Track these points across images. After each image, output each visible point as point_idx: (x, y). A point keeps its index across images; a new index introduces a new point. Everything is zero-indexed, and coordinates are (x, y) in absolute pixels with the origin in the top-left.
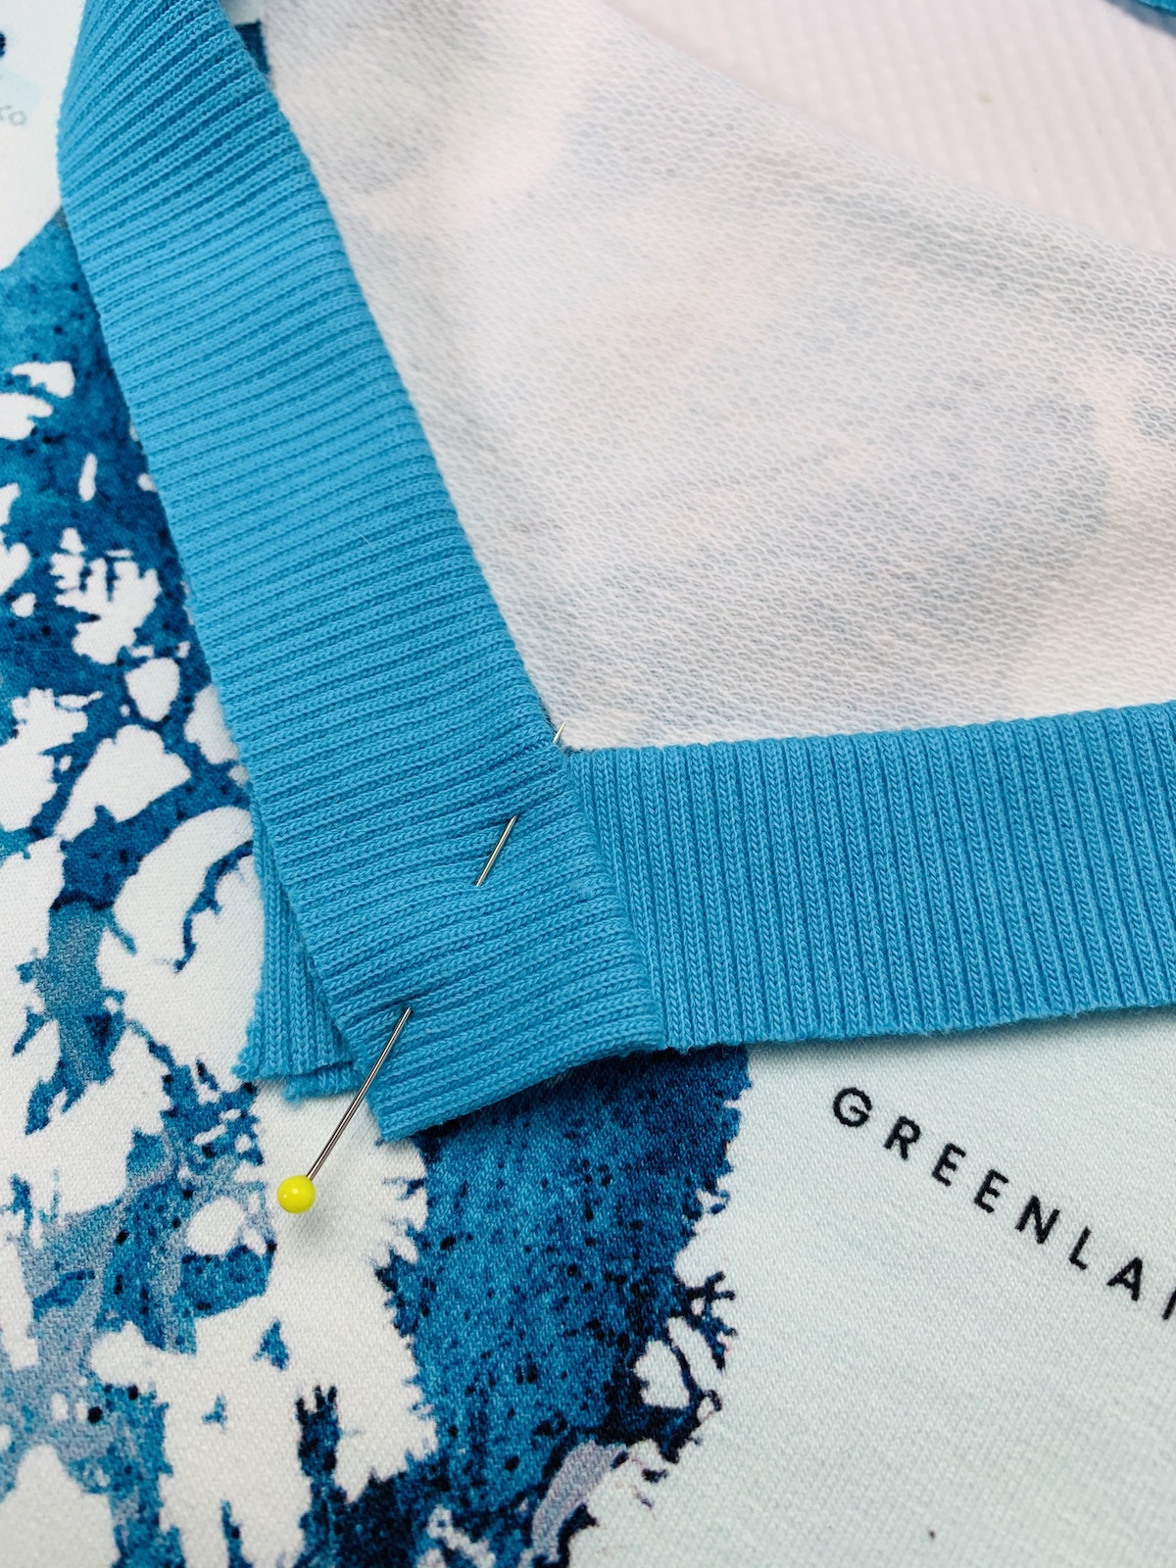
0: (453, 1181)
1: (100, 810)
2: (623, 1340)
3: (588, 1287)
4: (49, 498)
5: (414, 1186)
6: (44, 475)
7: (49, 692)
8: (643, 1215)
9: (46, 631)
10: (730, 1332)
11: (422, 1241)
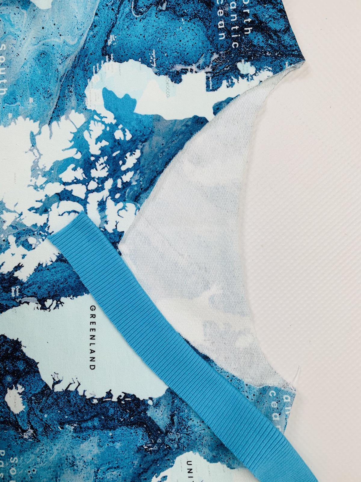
0: (55, 266)
1: (72, 190)
2: (50, 296)
3: (53, 289)
4: (110, 150)
5: (52, 261)
6: (113, 146)
7: (83, 171)
8: (65, 290)
9: (91, 164)
10: (58, 308)
11: (46, 266)
